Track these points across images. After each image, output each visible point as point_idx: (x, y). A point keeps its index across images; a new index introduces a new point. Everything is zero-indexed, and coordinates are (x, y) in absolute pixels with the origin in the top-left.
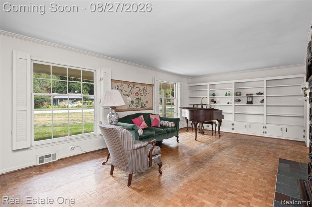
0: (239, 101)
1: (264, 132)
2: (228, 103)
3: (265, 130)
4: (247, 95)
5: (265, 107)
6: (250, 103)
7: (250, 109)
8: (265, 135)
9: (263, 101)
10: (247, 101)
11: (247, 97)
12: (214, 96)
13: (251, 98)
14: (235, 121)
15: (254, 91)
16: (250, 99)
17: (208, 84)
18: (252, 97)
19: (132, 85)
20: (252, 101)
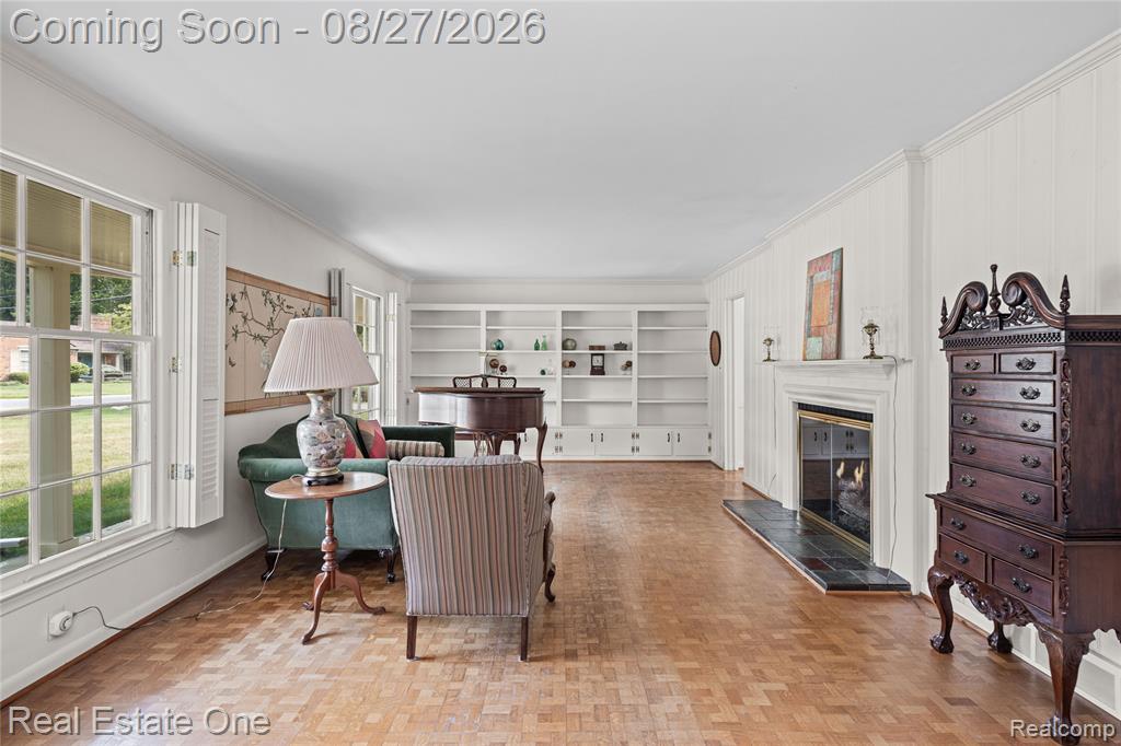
0: (572, 364)
1: (633, 449)
2: (543, 372)
3: (637, 443)
4: (592, 348)
5: (635, 381)
6: (598, 371)
7: (598, 389)
8: (636, 457)
9: (629, 364)
10: (593, 367)
11: (593, 355)
12: (499, 348)
13: (600, 358)
14: (563, 425)
15: (608, 339)
16: (598, 361)
17: (483, 308)
18: (602, 355)
19: (274, 296)
20: (603, 367)
